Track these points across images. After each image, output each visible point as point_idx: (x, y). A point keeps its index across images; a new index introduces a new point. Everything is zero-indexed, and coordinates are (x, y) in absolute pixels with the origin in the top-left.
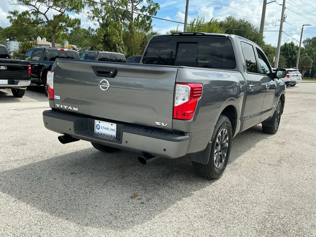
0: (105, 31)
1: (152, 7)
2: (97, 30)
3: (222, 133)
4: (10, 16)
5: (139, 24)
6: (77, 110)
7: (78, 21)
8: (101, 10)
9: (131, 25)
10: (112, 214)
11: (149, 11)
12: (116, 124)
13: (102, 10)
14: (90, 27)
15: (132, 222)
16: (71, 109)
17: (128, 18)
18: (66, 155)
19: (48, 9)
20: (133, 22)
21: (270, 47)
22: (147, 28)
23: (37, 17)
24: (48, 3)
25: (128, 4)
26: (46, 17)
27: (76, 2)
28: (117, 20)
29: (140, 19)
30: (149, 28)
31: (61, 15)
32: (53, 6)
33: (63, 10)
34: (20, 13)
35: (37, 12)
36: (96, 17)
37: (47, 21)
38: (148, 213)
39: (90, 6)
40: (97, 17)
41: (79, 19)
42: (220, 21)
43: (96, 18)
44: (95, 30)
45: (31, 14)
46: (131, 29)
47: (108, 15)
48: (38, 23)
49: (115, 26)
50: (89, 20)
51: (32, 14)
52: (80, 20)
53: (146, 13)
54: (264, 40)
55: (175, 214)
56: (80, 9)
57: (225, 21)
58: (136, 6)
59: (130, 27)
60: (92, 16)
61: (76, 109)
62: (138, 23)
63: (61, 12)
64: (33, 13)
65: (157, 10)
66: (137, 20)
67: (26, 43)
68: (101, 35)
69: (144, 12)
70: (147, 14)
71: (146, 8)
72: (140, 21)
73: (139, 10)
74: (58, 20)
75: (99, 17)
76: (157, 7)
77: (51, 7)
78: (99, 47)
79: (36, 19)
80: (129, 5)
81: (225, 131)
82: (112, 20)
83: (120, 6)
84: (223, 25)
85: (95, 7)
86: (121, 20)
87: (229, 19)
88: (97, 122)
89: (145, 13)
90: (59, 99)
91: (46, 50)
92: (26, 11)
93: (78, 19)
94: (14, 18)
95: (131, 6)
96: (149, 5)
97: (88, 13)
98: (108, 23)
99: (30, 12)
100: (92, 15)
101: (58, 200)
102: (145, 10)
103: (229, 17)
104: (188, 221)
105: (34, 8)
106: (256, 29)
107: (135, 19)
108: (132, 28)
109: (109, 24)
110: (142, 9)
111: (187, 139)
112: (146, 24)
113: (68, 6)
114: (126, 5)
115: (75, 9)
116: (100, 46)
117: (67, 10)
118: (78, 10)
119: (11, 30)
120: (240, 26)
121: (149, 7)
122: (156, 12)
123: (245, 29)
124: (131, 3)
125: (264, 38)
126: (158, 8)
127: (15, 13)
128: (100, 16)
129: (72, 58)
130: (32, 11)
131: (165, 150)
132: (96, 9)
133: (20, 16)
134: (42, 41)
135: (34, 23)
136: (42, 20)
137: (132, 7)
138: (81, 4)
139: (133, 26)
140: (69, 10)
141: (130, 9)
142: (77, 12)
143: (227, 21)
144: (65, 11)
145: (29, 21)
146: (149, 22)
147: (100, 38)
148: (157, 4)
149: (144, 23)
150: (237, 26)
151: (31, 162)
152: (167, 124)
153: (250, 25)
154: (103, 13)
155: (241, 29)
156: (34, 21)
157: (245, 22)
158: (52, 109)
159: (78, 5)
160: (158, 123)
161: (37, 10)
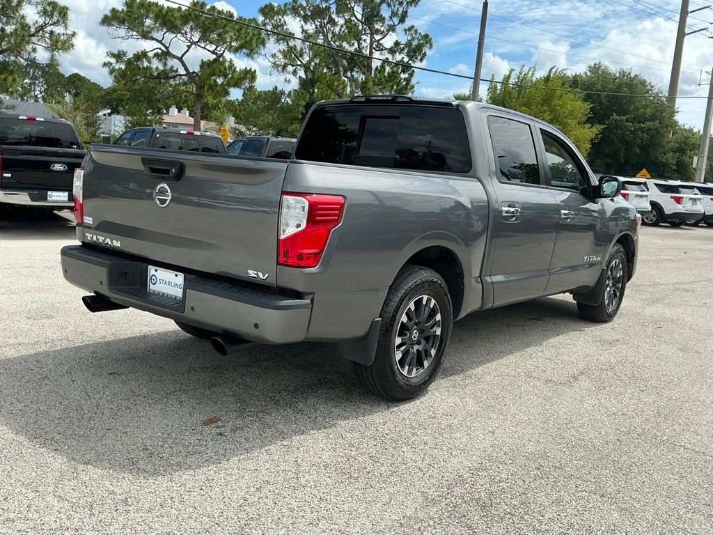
0: (308, 96)
1: (415, 43)
2: (292, 93)
3: (418, 303)
4: (109, 62)
5: (383, 79)
6: (119, 246)
7: (250, 75)
8: (302, 49)
9: (366, 83)
10: (146, 449)
11: (408, 52)
12: (182, 274)
13: (304, 51)
14: (276, 87)
15: (179, 464)
16: (110, 243)
17: (360, 67)
18: (120, 341)
19: (189, 47)
20: (372, 75)
21: (690, 135)
22: (402, 88)
23: (165, 64)
24: (189, 36)
25: (363, 37)
26: (184, 64)
27: (249, 33)
28: (337, 72)
29: (388, 69)
30: (407, 88)
31: (215, 60)
32: (199, 41)
33: (220, 50)
34: (130, 55)
35: (165, 55)
36: (290, 66)
37: (185, 73)
38: (221, 452)
39: (278, 41)
40: (293, 66)
41: (253, 70)
42: (574, 74)
43: (290, 68)
44: (287, 92)
45: (154, 57)
46: (366, 91)
47: (317, 61)
48: (168, 78)
49: (330, 86)
50: (275, 71)
51: (156, 58)
52: (255, 71)
53: (402, 56)
54: (677, 117)
55: (276, 457)
56: (257, 49)
57: (586, 73)
58: (380, 42)
59: (364, 87)
60: (282, 64)
61: (117, 244)
62: (381, 79)
63: (216, 54)
64: (156, 55)
65: (426, 49)
66: (379, 72)
67: (139, 120)
68: (298, 105)
69: (398, 53)
70: (403, 58)
71: (402, 46)
72: (386, 74)
73: (386, 49)
74: (208, 71)
75: (297, 65)
76: (427, 43)
77: (196, 43)
78: (294, 130)
79: (162, 68)
80: (365, 40)
81: (429, 300)
82: (325, 71)
83: (343, 42)
84: (579, 83)
85: (289, 43)
86: (345, 72)
87: (595, 69)
88: (152, 270)
89: (398, 57)
90: (91, 223)
91: (155, 133)
92: (142, 52)
93: (251, 69)
94: (117, 67)
95: (368, 41)
96: (409, 38)
97: (274, 56)
98: (316, 77)
99: (151, 54)
100: (283, 61)
101: (58, 417)
102: (399, 51)
103: (595, 64)
104: (294, 470)
105: (159, 45)
106: (657, 94)
107: (376, 69)
108: (369, 89)
109: (318, 79)
110: (392, 47)
111: (305, 306)
112: (400, 81)
113: (231, 43)
114: (359, 40)
115: (246, 48)
116: (296, 127)
117: (229, 51)
118: (252, 50)
119: (119, 92)
120: (620, 85)
121: (409, 44)
122: (425, 54)
123: (632, 93)
124: (369, 35)
125: (677, 112)
126: (428, 45)
127: (119, 56)
128: (299, 63)
129: (217, 152)
130: (156, 51)
131: (256, 326)
132: (291, 48)
133: (129, 62)
134: (177, 117)
135: (159, 77)
136: (177, 71)
137: (371, 44)
138: (259, 38)
139: (371, 84)
140: (232, 49)
141: (366, 47)
142: (250, 54)
143: (589, 74)
144: (224, 51)
145: (149, 74)
146: (406, 75)
147: (297, 110)
148: (426, 36)
149: (394, 79)
150: (612, 86)
151: (44, 348)
152: (267, 275)
153: (643, 83)
154: (305, 56)
155: (621, 93)
156: (158, 74)
157: (633, 75)
158: (81, 244)
159: (251, 39)
160: (252, 273)
161: (164, 49)
